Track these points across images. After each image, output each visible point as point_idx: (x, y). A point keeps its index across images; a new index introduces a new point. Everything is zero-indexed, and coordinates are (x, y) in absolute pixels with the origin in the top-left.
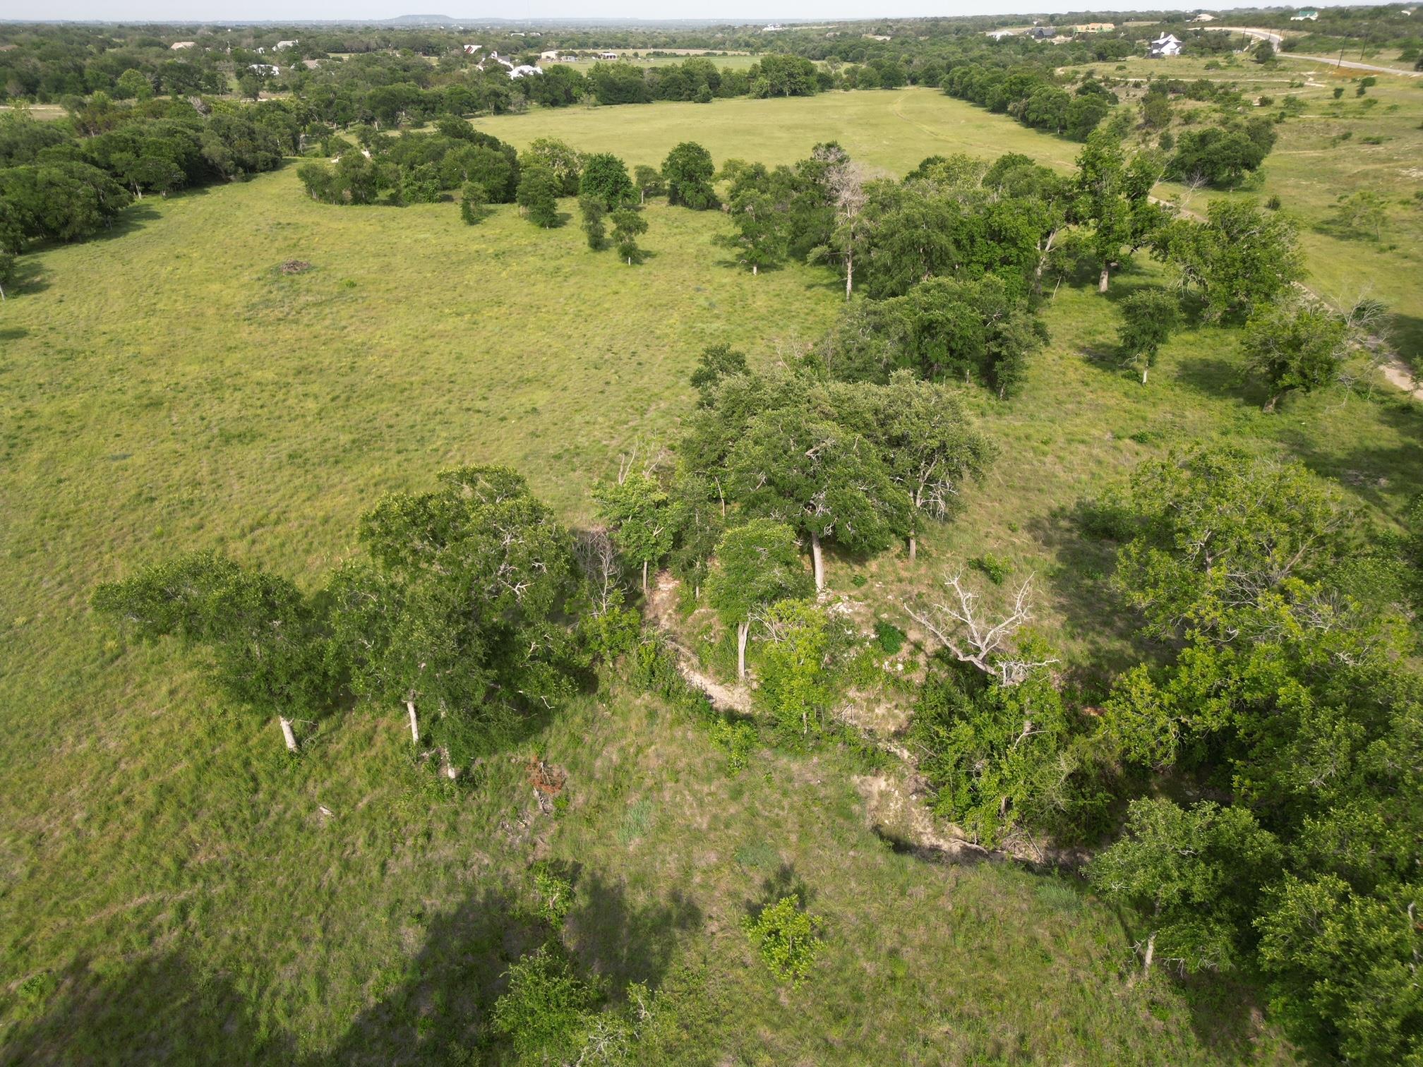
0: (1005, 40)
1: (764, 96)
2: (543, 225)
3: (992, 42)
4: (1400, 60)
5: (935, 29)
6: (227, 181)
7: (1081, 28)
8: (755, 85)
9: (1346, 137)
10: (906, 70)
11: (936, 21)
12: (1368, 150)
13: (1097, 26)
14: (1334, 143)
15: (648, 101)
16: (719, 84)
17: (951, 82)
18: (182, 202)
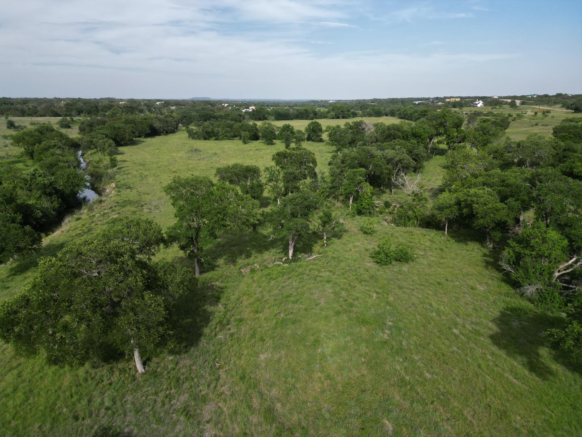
0: (419, 104)
1: (333, 118)
2: (268, 144)
3: (415, 104)
4: (561, 107)
5: (393, 101)
6: (160, 135)
7: (447, 100)
8: (329, 115)
9: (537, 125)
10: (383, 112)
11: (393, 99)
12: (543, 127)
13: (454, 99)
14: (532, 126)
15: (292, 119)
16: (316, 114)
17: (400, 114)
18: (149, 139)
